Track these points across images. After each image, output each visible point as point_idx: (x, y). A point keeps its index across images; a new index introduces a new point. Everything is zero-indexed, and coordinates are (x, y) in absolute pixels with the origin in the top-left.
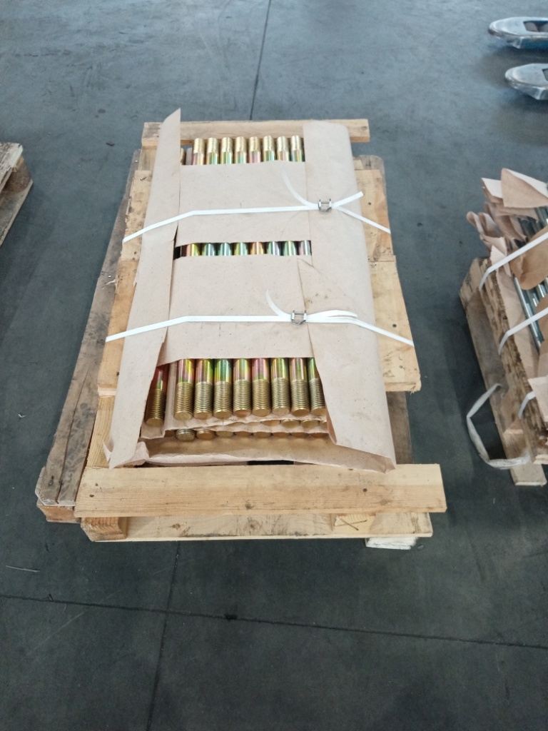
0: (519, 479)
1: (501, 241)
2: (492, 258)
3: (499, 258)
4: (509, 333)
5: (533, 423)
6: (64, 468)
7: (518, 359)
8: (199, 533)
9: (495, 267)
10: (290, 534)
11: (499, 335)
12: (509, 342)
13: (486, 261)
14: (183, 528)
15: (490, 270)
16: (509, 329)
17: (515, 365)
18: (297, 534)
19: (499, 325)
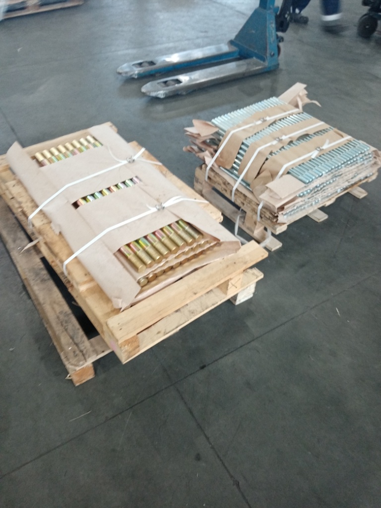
0: (272, 247)
1: (207, 153)
2: (207, 162)
3: (210, 161)
4: (234, 189)
5: (268, 217)
6: (77, 344)
7: (245, 196)
8: (171, 329)
9: (209, 166)
10: (211, 306)
11: (229, 193)
12: (236, 192)
13: (203, 166)
14: (163, 332)
15: (208, 168)
16: (233, 187)
17: (245, 200)
18: (213, 305)
19: (227, 189)
